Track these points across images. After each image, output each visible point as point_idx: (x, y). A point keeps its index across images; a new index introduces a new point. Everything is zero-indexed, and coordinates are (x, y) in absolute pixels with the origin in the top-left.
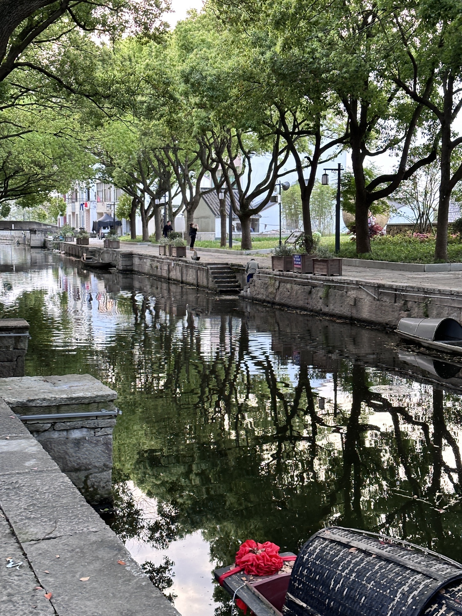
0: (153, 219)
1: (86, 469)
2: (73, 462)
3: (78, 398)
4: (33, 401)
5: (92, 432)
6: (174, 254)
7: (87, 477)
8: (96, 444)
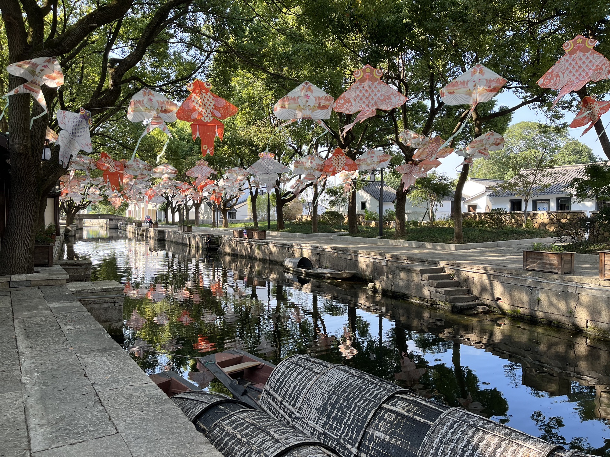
0: (178, 212)
1: (110, 321)
2: (103, 318)
3: (105, 289)
4: (83, 290)
5: (113, 304)
6: (186, 230)
7: (110, 325)
8: (115, 310)
